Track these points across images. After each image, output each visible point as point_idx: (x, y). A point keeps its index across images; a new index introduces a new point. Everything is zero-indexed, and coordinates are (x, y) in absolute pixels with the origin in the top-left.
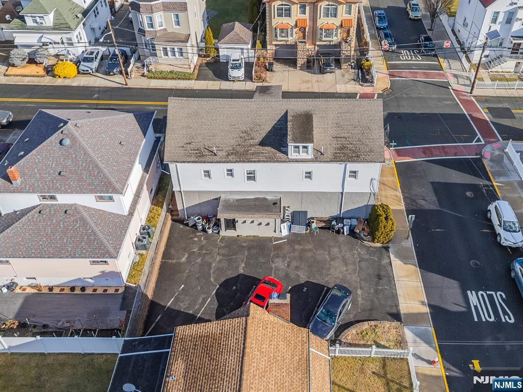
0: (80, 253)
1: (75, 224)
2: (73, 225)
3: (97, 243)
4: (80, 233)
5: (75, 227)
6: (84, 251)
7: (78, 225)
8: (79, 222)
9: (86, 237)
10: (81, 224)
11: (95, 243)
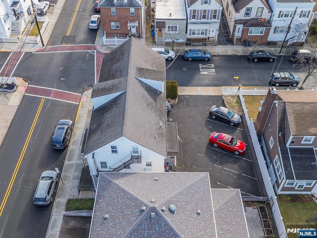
0: (241, 212)
1: (221, 217)
2: (223, 218)
3: (232, 201)
4: (227, 213)
5: (224, 216)
6: (239, 210)
7: (222, 214)
8: (220, 214)
9: (230, 209)
10: (221, 212)
11: (232, 203)
